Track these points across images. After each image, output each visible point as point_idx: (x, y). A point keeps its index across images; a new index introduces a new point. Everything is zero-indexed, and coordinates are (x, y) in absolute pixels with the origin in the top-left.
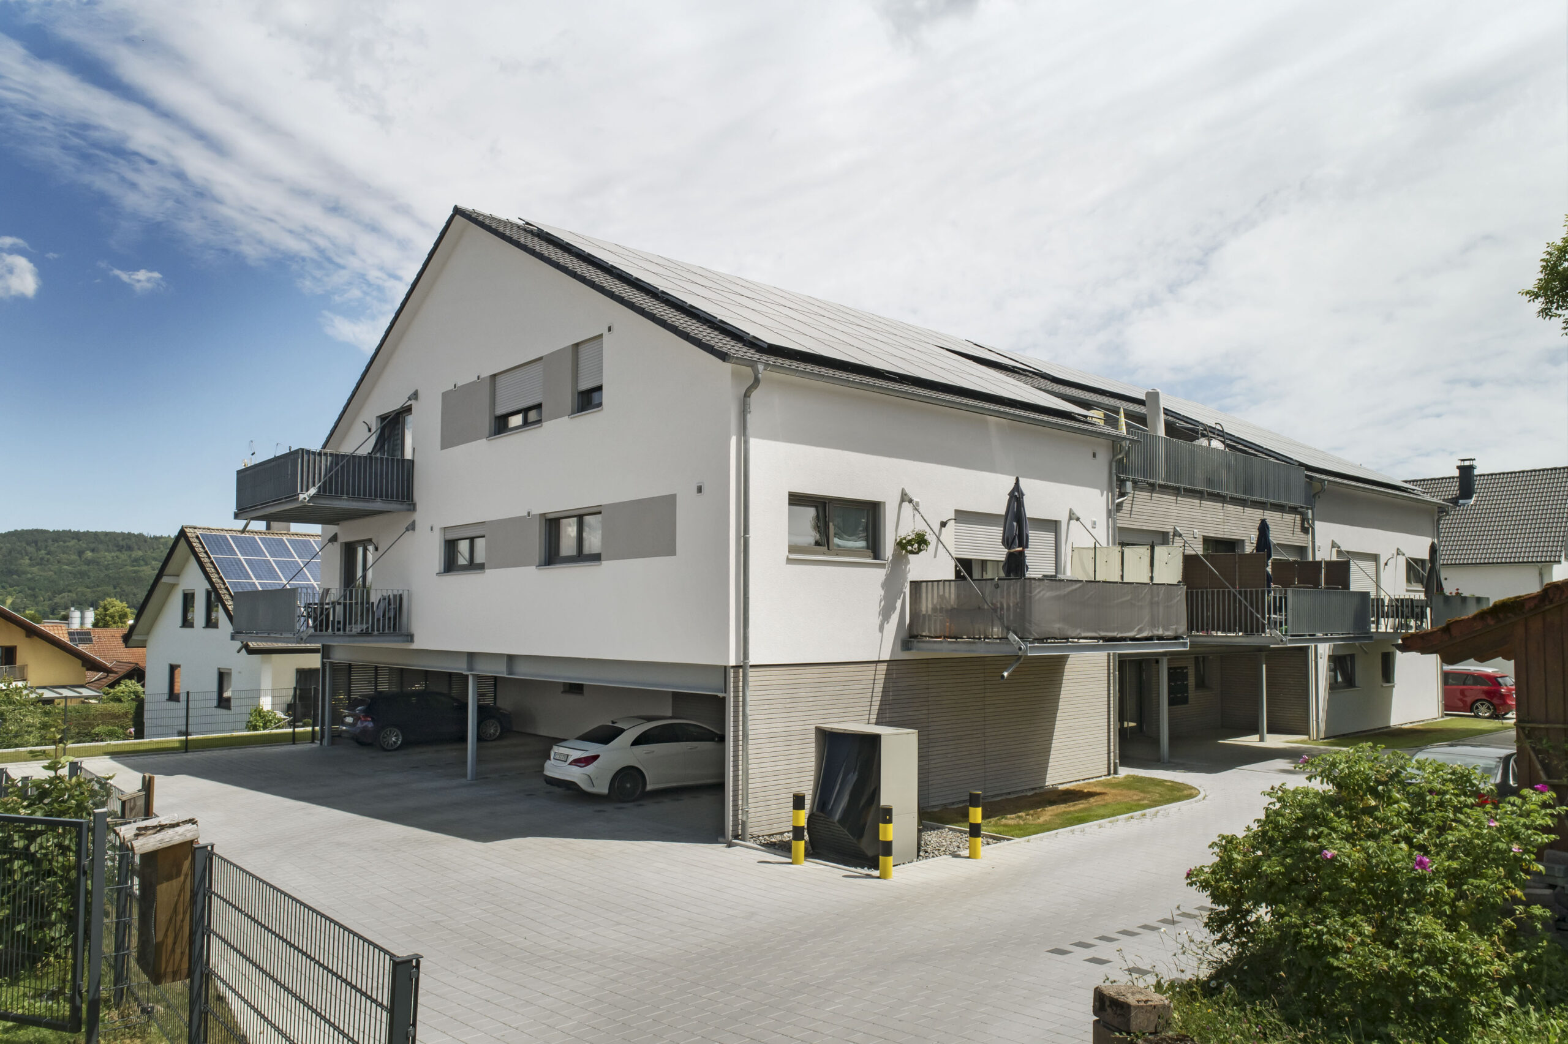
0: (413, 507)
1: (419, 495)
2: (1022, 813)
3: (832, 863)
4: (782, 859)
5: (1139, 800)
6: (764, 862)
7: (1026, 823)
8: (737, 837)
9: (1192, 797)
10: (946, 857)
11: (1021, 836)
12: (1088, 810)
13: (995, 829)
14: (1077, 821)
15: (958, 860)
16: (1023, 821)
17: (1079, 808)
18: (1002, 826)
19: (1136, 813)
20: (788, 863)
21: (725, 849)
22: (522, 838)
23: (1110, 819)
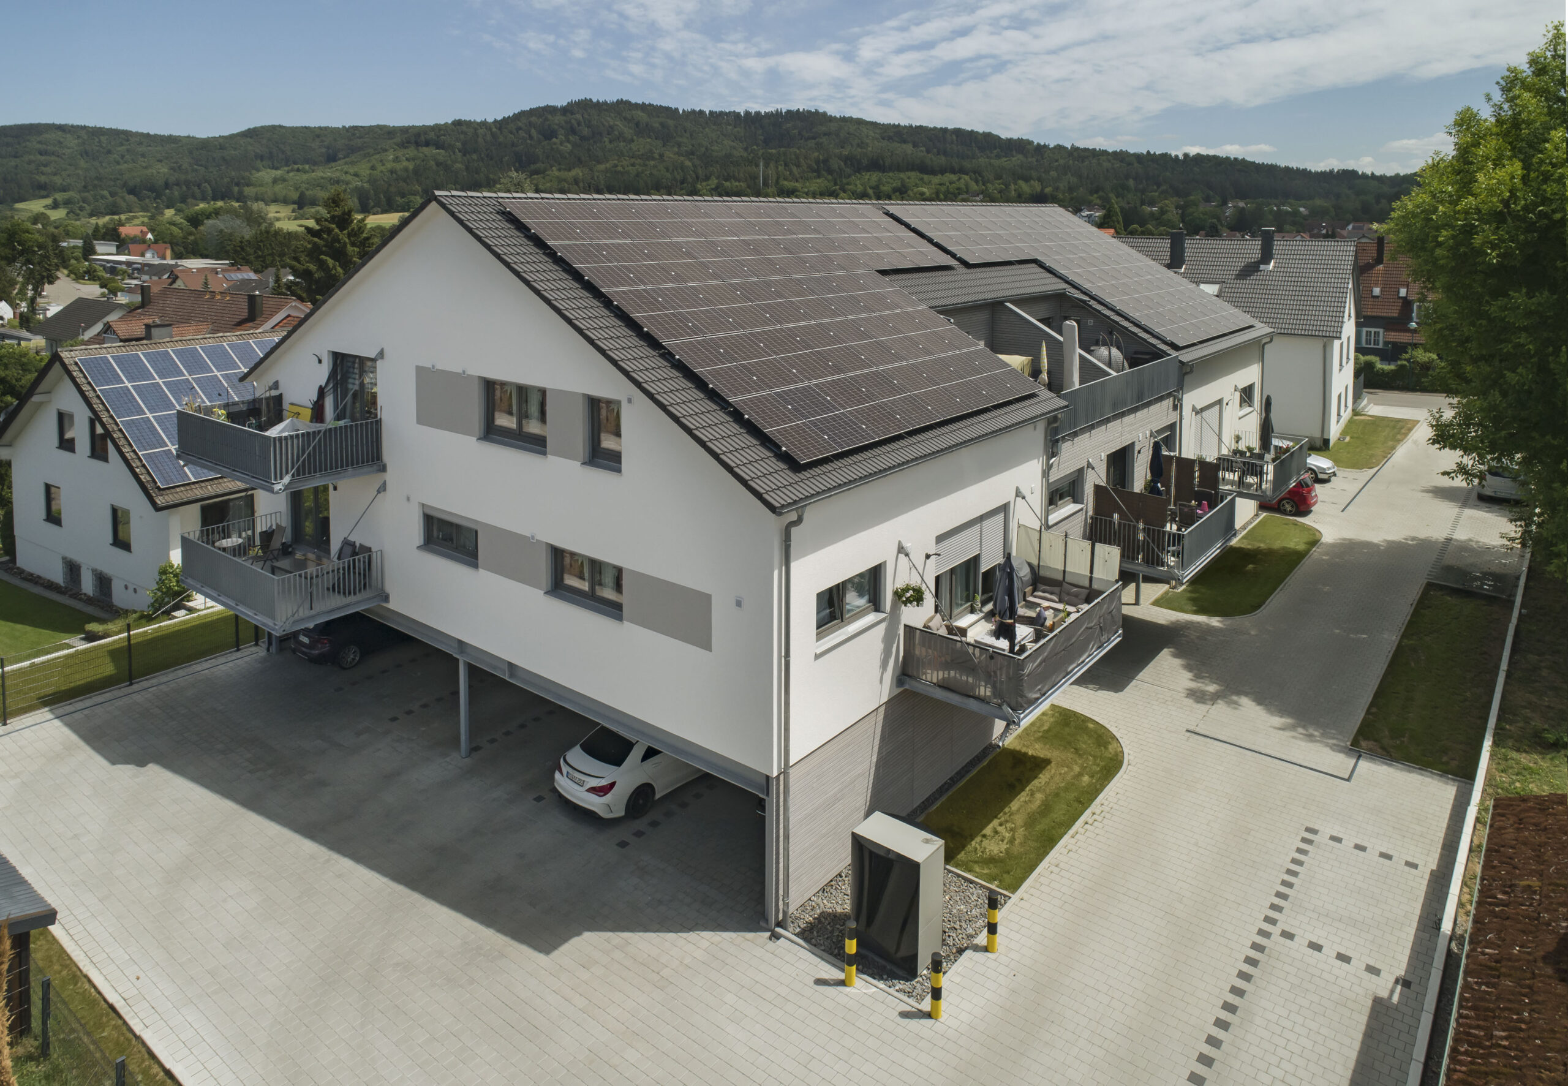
0: (383, 469)
1: (387, 456)
2: (995, 822)
3: (881, 984)
4: (832, 972)
5: (1080, 775)
6: (820, 982)
7: (1007, 850)
8: (779, 924)
9: (1121, 763)
10: (968, 953)
11: (1014, 887)
12: (1046, 809)
13: (986, 871)
14: (1048, 841)
15: (980, 956)
16: (1004, 846)
17: (1038, 803)
18: (991, 860)
19: (1088, 812)
20: (842, 983)
21: (771, 945)
22: (579, 934)
23: (1071, 832)
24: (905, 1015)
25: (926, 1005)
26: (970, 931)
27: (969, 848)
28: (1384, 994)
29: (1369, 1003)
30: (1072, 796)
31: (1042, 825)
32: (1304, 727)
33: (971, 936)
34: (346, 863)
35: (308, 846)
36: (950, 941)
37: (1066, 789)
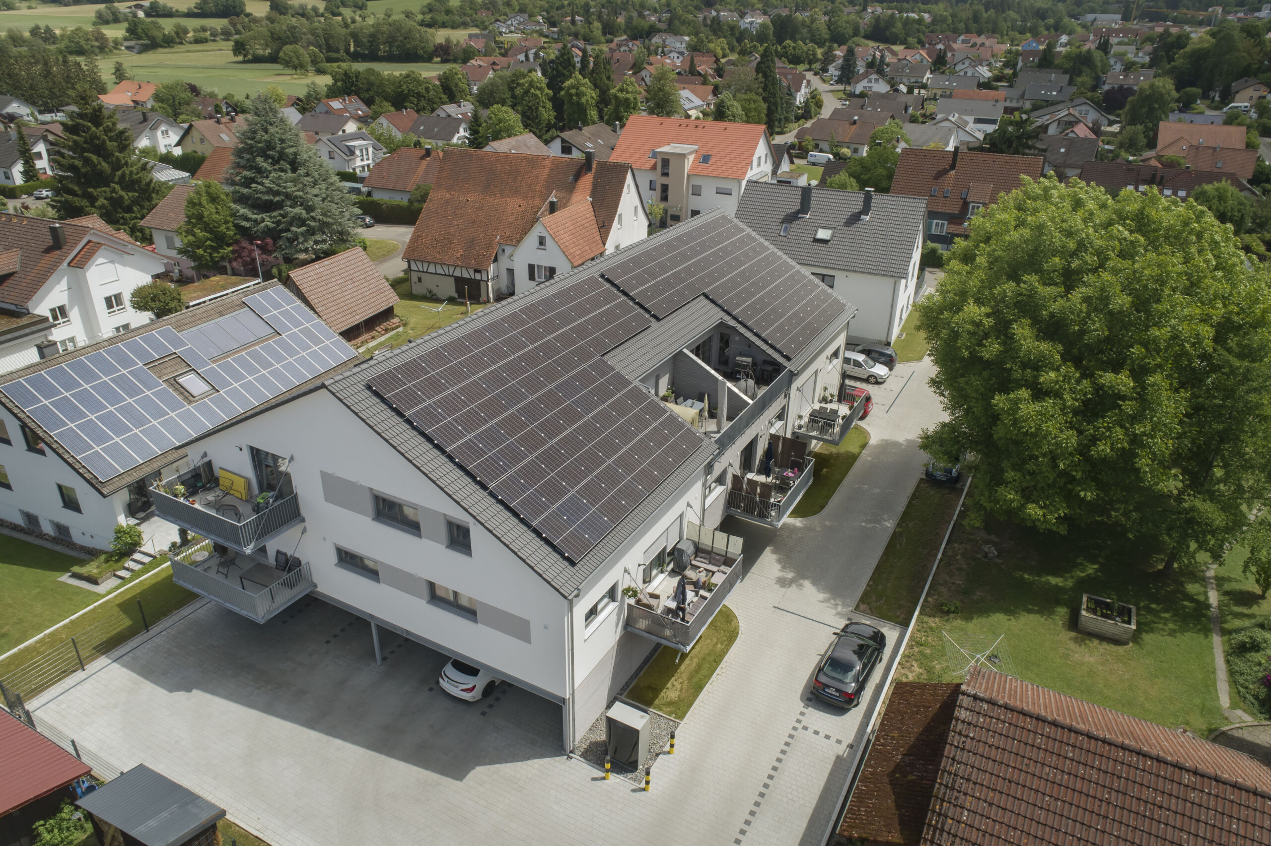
0: (303, 520)
1: (303, 512)
2: (673, 679)
3: (621, 777)
4: (599, 774)
5: (717, 644)
6: (594, 779)
7: (679, 696)
8: (571, 752)
9: (738, 633)
10: (661, 756)
11: (682, 717)
12: (699, 667)
13: (669, 709)
14: (699, 688)
15: (666, 757)
16: (677, 693)
17: (694, 664)
18: (670, 703)
19: (719, 668)
20: (604, 778)
21: (568, 763)
22: (474, 768)
23: (710, 682)
24: (634, 791)
25: (643, 785)
26: (661, 744)
27: (660, 696)
28: (841, 753)
29: (834, 758)
30: (711, 658)
31: (695, 680)
32: (834, 599)
33: (661, 747)
34: (338, 742)
35: (313, 734)
36: (652, 750)
37: (709, 654)
